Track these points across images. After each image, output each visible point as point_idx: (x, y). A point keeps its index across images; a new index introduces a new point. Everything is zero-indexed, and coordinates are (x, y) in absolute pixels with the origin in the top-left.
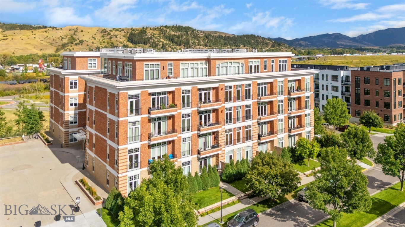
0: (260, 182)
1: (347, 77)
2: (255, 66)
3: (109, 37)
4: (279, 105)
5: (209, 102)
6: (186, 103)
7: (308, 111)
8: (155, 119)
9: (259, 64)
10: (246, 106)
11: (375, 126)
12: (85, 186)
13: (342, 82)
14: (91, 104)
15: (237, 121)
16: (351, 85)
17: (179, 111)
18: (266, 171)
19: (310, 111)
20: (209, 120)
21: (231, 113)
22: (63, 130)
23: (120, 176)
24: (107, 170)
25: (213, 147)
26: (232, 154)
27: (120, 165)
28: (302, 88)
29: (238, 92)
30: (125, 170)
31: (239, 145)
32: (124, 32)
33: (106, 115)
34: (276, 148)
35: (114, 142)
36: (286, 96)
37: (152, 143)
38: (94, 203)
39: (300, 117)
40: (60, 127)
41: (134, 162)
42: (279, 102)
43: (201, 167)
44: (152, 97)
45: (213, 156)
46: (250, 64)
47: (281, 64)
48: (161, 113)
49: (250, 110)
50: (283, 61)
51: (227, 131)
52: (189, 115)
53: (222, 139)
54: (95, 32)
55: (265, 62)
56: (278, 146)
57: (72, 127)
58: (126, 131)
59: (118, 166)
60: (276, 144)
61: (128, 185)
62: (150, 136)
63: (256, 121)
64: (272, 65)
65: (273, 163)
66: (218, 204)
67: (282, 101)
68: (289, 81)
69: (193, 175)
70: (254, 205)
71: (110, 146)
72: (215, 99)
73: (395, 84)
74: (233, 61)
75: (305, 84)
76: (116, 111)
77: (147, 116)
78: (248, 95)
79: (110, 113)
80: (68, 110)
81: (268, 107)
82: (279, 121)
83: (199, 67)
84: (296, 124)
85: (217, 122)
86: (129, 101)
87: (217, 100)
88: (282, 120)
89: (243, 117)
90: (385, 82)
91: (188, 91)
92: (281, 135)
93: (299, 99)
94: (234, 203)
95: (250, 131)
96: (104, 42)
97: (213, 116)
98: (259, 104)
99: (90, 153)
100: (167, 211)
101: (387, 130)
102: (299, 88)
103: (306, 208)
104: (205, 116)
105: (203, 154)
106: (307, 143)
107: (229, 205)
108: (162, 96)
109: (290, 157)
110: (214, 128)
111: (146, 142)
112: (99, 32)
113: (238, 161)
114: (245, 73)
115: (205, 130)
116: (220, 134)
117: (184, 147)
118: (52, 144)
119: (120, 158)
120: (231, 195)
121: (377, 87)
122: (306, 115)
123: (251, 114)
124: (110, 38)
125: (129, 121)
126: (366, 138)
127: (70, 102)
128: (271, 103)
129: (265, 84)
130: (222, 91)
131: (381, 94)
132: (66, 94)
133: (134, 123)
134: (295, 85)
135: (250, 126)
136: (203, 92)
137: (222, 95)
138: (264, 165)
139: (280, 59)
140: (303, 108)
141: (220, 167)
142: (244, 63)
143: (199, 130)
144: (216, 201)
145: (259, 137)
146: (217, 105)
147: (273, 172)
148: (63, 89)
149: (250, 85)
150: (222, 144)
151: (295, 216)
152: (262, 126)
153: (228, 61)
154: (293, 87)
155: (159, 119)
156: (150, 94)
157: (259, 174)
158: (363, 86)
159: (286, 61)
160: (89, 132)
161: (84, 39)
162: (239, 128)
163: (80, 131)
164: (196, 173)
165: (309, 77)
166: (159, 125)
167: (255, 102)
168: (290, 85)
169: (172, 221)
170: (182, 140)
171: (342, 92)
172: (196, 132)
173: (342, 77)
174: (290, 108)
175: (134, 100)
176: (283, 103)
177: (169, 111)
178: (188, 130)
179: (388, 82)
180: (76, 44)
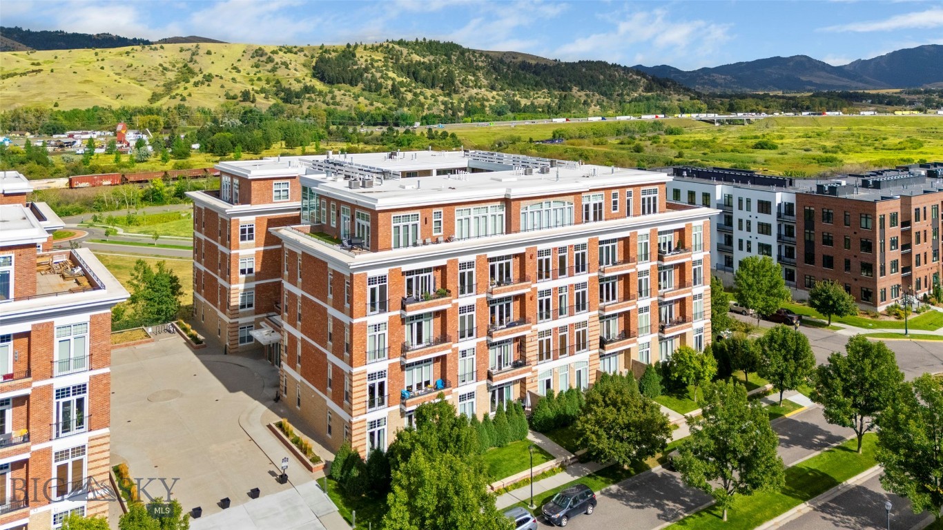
0: (599, 437)
1: (789, 207)
2: (595, 205)
3: (269, 66)
4: (640, 281)
5: (509, 281)
6: (466, 285)
7: (697, 290)
8: (412, 318)
9: (603, 201)
10: (577, 286)
11: (839, 313)
12: (287, 435)
13: (779, 215)
14: (293, 281)
15: (561, 314)
16: (796, 221)
17: (454, 301)
18: (610, 417)
19: (703, 289)
20: (508, 315)
21: (548, 301)
22: (227, 319)
23: (354, 420)
24: (328, 408)
25: (516, 365)
26: (551, 377)
27: (354, 401)
28: (687, 245)
29: (562, 260)
30: (363, 411)
31: (564, 360)
32: (305, 55)
33: (325, 309)
34: (635, 363)
35: (342, 359)
36: (655, 263)
37: (409, 361)
38: (310, 469)
39: (682, 301)
40: (220, 314)
41: (377, 394)
42: (640, 274)
43: (493, 402)
44: (406, 278)
45: (515, 382)
46: (585, 202)
47: (646, 197)
48: (423, 307)
49: (584, 293)
50: (650, 192)
51: (542, 334)
52: (471, 308)
53: (532, 350)
54: (239, 56)
55: (615, 196)
56: (638, 359)
57: (245, 315)
58: (365, 341)
59: (351, 404)
60: (635, 356)
61: (368, 436)
62: (404, 349)
63: (596, 312)
64: (628, 201)
65: (623, 402)
66: (525, 474)
67: (646, 272)
68: (660, 233)
69: (480, 419)
70: (589, 476)
71: (334, 365)
72: (518, 276)
73: (883, 226)
74: (551, 200)
75: (693, 237)
76: (347, 305)
77: (398, 312)
78: (580, 266)
79: (336, 306)
80: (237, 281)
81: (619, 285)
82: (641, 311)
83: (489, 214)
84: (676, 315)
85: (523, 319)
86: (369, 288)
87: (523, 278)
88: (646, 309)
89: (571, 307)
90: (864, 220)
91: (470, 265)
92: (644, 339)
93: (681, 267)
94: (553, 472)
95: (584, 332)
96: (259, 79)
97: (514, 307)
98: (601, 280)
99: (291, 373)
100: (457, 493)
101: (866, 321)
102: (681, 246)
103: (681, 485)
104: (501, 307)
105: (498, 379)
106: (690, 357)
107: (544, 475)
108: (424, 275)
109: (661, 384)
110: (517, 331)
111: (398, 360)
112: (248, 56)
113: (562, 391)
114: (576, 223)
115: (500, 335)
116: (527, 340)
117: (463, 366)
118: (205, 346)
119: (354, 390)
120: (549, 457)
121: (847, 231)
122: (695, 298)
123: (587, 301)
124: (274, 70)
125: (369, 324)
126: (803, 351)
127: (241, 267)
128: (626, 277)
129: (614, 240)
130: (531, 261)
131: (855, 245)
132: (233, 252)
133: (377, 327)
134: (673, 239)
135: (585, 324)
136: (497, 263)
137: (532, 268)
138: (607, 405)
139: (643, 188)
140: (690, 285)
141: (529, 402)
142: (572, 201)
143: (490, 335)
144: (521, 468)
145: (603, 343)
146: (522, 288)
147: (623, 419)
148: (226, 241)
149: (584, 246)
150: (532, 359)
151: (661, 498)
152: (608, 322)
153: (543, 201)
154: (670, 243)
155: (420, 316)
156: (403, 273)
157: (598, 422)
158: (821, 226)
159: (655, 191)
160: (289, 333)
161: (214, 70)
162: (563, 329)
163: (262, 324)
164: (486, 416)
165: (701, 222)
166: (420, 325)
167: (594, 277)
168: (661, 239)
169: (464, 509)
170: (460, 355)
171: (779, 237)
172: (484, 339)
173: (780, 205)
174: (662, 283)
175: (377, 286)
176: (648, 277)
177: (437, 304)
178: (471, 335)
179: (869, 221)
180: (196, 84)
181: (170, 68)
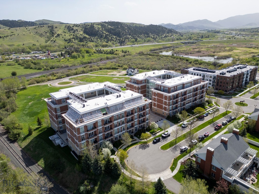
3: (73, 31)
9: (194, 82)
13: (213, 78)
16: (216, 79)
25: (184, 105)
28: (204, 87)
32: (81, 27)
33: (163, 100)
36: (200, 90)
47: (199, 80)
53: (186, 103)
54: (64, 28)
71: (164, 106)
76: (168, 100)
77: (173, 100)
83: (181, 86)
84: (201, 97)
85: (185, 99)
86: (170, 98)
93: (203, 90)
96: (71, 35)
99: (154, 107)
105: (182, 107)
111: (173, 105)
114: (191, 86)
142: (191, 83)
158: (220, 80)
165: (206, 84)
171: (213, 82)
172: (181, 102)
180: (56, 37)
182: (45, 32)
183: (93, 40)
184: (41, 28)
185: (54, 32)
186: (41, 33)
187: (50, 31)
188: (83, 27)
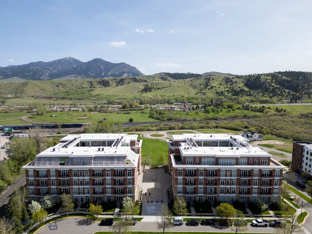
23: (175, 195)
32: (243, 79)
54: (222, 80)
58: (177, 181)
96: (227, 87)
105: (208, 195)
111: (185, 186)
118: (166, 172)
119: (175, 189)
124: (231, 85)
125: (178, 178)
152: (244, 189)
161: (214, 85)
170: (199, 188)
180: (208, 89)
181: (202, 84)
182: (200, 84)
183: (251, 94)
184: (198, 80)
185: (209, 84)
186: (195, 85)
187: (205, 83)
188: (246, 79)
